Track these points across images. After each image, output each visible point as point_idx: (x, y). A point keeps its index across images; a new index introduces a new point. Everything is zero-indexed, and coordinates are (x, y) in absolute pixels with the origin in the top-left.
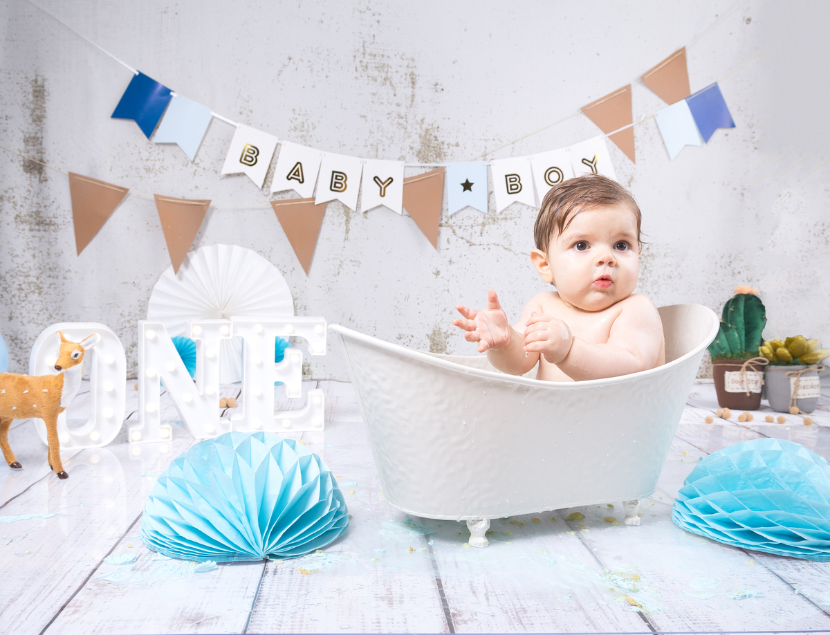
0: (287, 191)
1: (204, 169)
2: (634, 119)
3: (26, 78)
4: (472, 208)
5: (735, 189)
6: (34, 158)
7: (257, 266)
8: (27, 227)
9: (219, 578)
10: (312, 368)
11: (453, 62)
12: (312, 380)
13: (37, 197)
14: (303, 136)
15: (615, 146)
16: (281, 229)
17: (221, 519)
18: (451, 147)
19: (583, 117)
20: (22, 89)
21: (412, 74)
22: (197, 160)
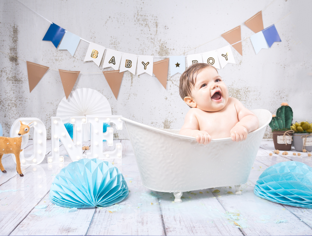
0: (109, 68)
1: (77, 59)
2: (242, 39)
3: (11, 26)
5: (281, 65)
6: (14, 56)
7: (97, 96)
8: (11, 82)
9: (78, 214)
10: (119, 135)
11: (172, 18)
12: (119, 139)
13: (15, 71)
14: (115, 46)
15: (235, 49)
16: (107, 82)
17: (79, 192)
18: (171, 50)
19: (222, 38)
20: (9, 30)
21: (156, 22)
22: (75, 56)
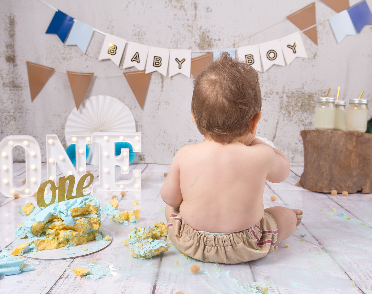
0: (132, 67)
1: (91, 57)
2: (317, 21)
3: (6, 16)
6: (11, 55)
7: (119, 106)
8: (8, 89)
10: (146, 157)
12: (145, 163)
13: (13, 74)
14: (139, 38)
15: (307, 37)
16: (129, 87)
18: (216, 41)
19: (288, 22)
20: (4, 21)
21: (195, 3)
22: (87, 53)
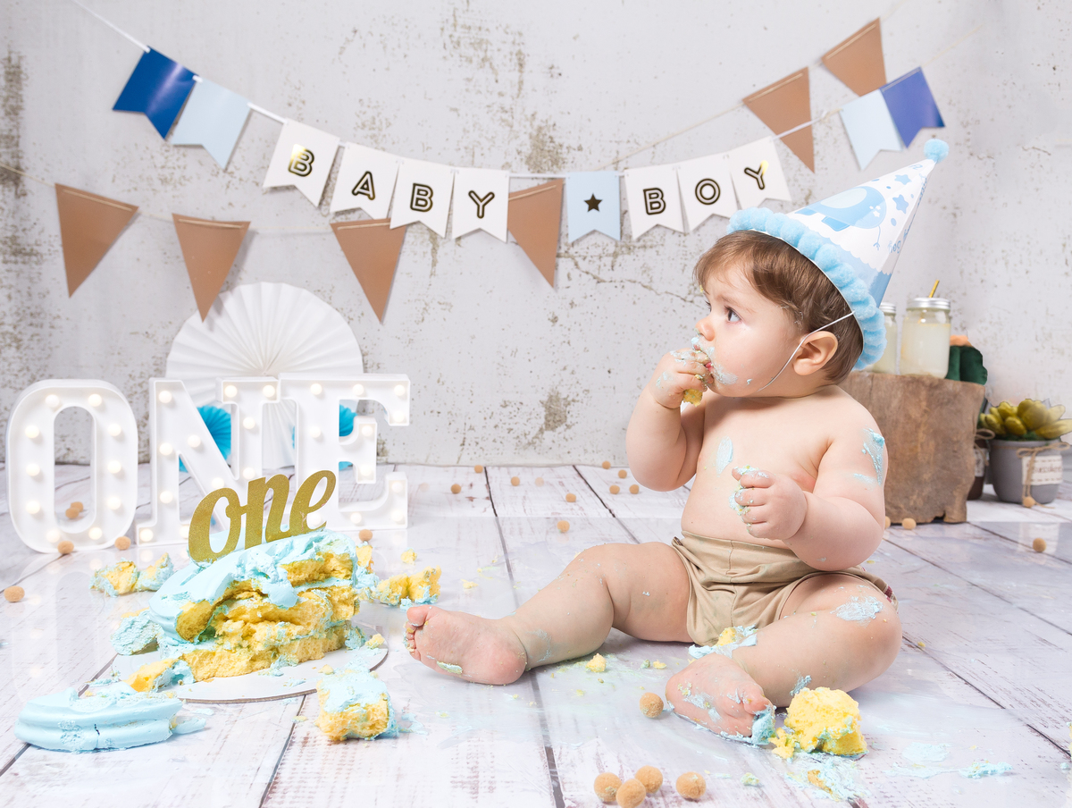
0: (353, 210)
1: (241, 180)
2: (813, 115)
4: (600, 233)
5: (944, 208)
7: (316, 311)
10: (388, 445)
11: (575, 38)
12: (387, 463)
13: (13, 217)
14: (374, 136)
15: (789, 150)
16: (344, 261)
18: (572, 151)
19: (746, 112)
21: (519, 53)
22: (231, 169)
